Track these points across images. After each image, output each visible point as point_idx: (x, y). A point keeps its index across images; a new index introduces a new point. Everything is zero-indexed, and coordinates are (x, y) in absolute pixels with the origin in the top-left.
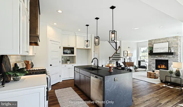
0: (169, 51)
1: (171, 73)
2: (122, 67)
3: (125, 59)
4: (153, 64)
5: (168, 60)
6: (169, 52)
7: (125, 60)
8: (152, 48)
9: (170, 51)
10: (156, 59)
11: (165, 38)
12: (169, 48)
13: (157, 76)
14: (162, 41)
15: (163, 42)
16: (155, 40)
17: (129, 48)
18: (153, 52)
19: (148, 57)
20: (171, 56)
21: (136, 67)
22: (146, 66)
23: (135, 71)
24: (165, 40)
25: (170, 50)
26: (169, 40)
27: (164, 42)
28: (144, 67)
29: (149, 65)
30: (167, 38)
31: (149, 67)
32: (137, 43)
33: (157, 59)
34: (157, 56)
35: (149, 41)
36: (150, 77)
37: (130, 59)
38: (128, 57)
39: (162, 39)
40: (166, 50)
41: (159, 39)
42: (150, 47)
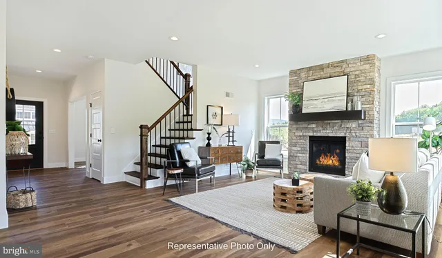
0: (349, 105)
1: (362, 200)
2: (190, 165)
3: (209, 134)
4: (302, 151)
5: (345, 137)
6: (349, 109)
7: (209, 139)
8: (301, 96)
9: (352, 106)
10: (311, 134)
11: (339, 62)
12: (348, 96)
13: (307, 201)
14: (329, 71)
15: (330, 77)
16: (310, 69)
17: (228, 95)
18: (303, 112)
19: (287, 128)
20: (353, 124)
21: (249, 165)
22: (280, 158)
23: (249, 179)
24: (338, 69)
25: (352, 102)
26: (348, 70)
27: (334, 74)
28: (276, 164)
29: (290, 156)
30: (342, 61)
31: (289, 164)
32: (260, 81)
33: (315, 134)
34: (314, 126)
35: (293, 73)
36: (282, 207)
37: (230, 134)
38: (224, 129)
39: (328, 65)
40: (340, 105)
41: (321, 68)
42: (293, 95)
